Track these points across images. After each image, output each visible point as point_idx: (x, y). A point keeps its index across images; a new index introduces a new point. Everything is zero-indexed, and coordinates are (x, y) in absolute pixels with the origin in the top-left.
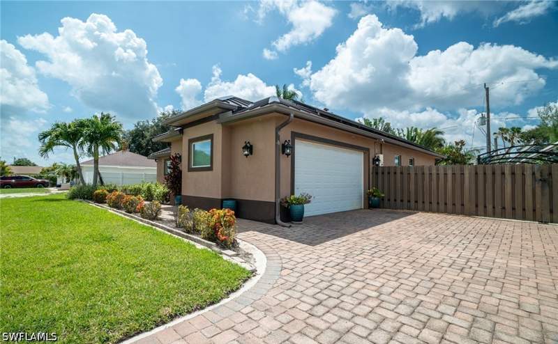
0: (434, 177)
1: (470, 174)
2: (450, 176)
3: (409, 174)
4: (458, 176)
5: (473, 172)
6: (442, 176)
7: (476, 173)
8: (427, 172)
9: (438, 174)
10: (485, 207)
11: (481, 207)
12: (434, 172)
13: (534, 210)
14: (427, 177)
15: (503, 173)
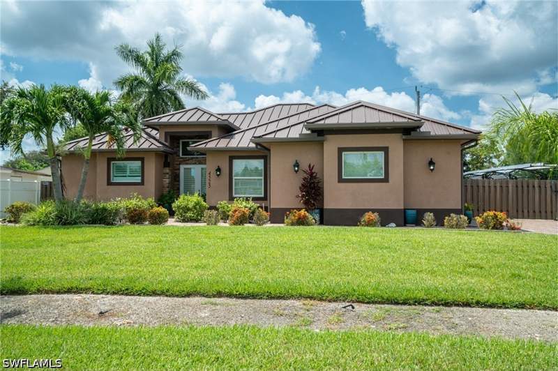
0: (487, 188)
1: (512, 186)
2: (498, 189)
3: (466, 186)
4: (504, 189)
5: (515, 186)
6: (492, 189)
7: (517, 186)
8: (481, 185)
9: (489, 187)
10: (523, 211)
11: (520, 212)
12: (486, 184)
13: (552, 212)
14: (481, 188)
15: (534, 187)
